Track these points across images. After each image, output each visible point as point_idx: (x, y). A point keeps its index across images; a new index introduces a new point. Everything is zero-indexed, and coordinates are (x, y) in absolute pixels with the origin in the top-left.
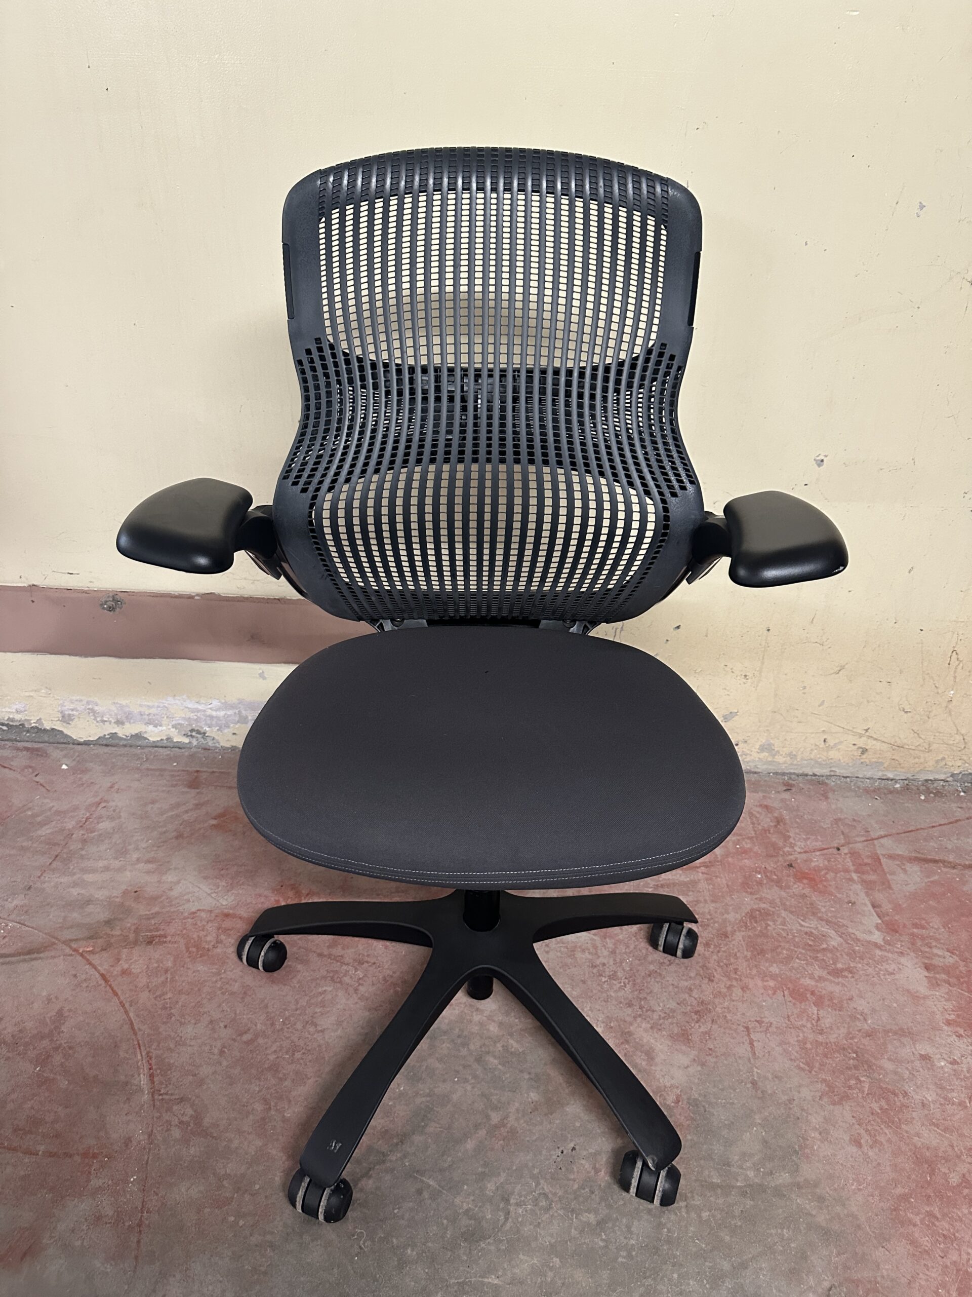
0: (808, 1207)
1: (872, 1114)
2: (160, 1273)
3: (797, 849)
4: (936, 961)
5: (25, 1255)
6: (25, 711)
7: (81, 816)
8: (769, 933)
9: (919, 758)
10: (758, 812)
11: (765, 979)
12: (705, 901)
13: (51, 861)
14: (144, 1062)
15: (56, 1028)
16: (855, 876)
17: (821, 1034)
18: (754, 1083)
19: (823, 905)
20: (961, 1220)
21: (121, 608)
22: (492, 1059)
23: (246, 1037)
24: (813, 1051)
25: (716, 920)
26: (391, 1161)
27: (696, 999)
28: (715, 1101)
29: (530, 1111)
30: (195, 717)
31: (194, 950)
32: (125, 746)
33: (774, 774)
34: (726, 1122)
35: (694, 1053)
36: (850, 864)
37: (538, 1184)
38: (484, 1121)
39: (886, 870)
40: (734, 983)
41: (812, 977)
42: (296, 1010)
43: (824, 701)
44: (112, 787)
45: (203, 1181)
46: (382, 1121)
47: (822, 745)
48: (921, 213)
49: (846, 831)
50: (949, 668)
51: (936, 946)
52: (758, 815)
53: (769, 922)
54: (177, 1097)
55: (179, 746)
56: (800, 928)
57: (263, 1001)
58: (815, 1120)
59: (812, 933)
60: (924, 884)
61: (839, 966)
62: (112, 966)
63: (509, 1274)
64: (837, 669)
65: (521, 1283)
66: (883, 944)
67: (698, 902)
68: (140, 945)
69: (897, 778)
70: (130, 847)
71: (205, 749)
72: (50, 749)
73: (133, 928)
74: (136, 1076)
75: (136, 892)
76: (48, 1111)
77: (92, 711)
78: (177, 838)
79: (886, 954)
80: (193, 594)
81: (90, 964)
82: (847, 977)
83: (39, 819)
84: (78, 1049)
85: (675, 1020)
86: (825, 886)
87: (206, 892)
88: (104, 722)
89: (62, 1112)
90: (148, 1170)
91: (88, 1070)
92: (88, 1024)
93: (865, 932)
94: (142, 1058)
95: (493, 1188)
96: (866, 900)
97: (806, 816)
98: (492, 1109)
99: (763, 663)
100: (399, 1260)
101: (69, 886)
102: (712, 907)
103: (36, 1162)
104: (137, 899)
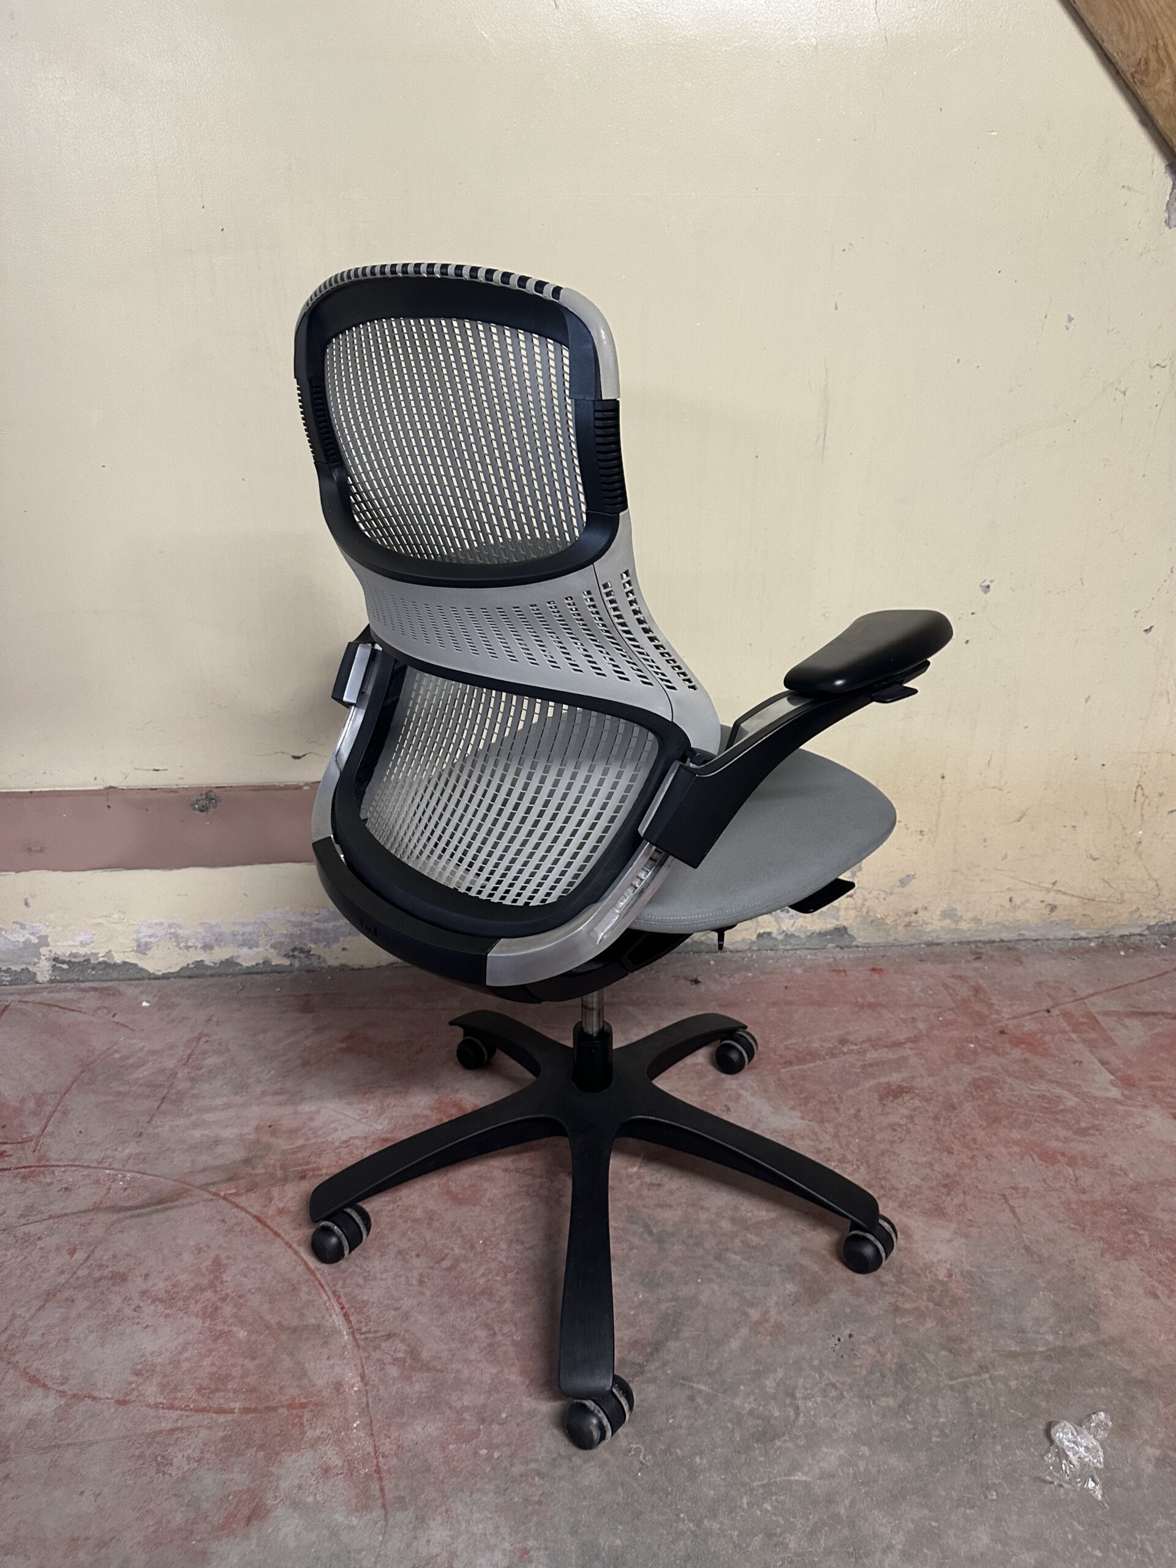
0: (1120, 1363)
1: (1161, 1265)
2: (417, 1518)
3: (1003, 1015)
5: (249, 1519)
6: (92, 942)
7: (181, 1053)
8: (999, 1101)
9: (1112, 910)
10: (953, 983)
11: (1008, 1145)
12: (921, 1076)
13: (158, 1103)
14: (332, 1302)
15: (216, 1277)
16: (1074, 1036)
17: (1084, 1193)
18: (1027, 1249)
19: (1048, 1067)
21: (215, 807)
22: (733, 1256)
23: (446, 1263)
24: (1080, 1211)
25: (939, 1093)
26: (651, 1371)
27: (939, 1173)
28: (990, 1270)
29: (791, 1303)
30: (299, 932)
32: (212, 976)
33: (958, 943)
34: (1009, 1290)
35: (953, 1226)
36: (1064, 1024)
37: (822, 1375)
38: (743, 1318)
39: (1106, 1027)
40: (976, 1152)
41: (1057, 1138)
42: (496, 1229)
43: (1006, 854)
44: (209, 1020)
45: (439, 1416)
46: (628, 1332)
47: (1008, 905)
48: (1070, 325)
49: (1052, 992)
50: (1135, 806)
52: (954, 986)
53: (998, 1090)
54: (382, 1333)
55: (278, 970)
56: (1030, 1092)
57: (453, 1225)
58: (1103, 1277)
59: (1045, 1096)
60: (1149, 1038)
61: (1083, 1125)
62: (265, 1206)
63: (816, 1469)
64: (1018, 816)
65: (833, 1476)
66: (1123, 1098)
67: (913, 1077)
68: (293, 1181)
69: (1091, 936)
70: (250, 1081)
71: (309, 971)
72: (122, 987)
73: (278, 1164)
74: (328, 1317)
75: (270, 1126)
76: (234, 1366)
77: (176, 936)
78: (303, 1065)
79: (1129, 1108)
80: (302, 784)
81: (237, 1206)
82: (1094, 1135)
83: (131, 1061)
84: (250, 1296)
85: (923, 1196)
86: (1045, 1049)
87: (354, 1118)
88: (188, 948)
89: (250, 1365)
90: (372, 1413)
91: (268, 1317)
92: (254, 1270)
93: (1100, 1089)
94: (329, 1298)
95: (774, 1385)
96: (1093, 1058)
97: (1004, 983)
98: (748, 1306)
99: (939, 815)
100: (689, 1470)
101: (188, 1128)
102: (930, 1080)
103: (233, 1421)
104: (274, 1133)
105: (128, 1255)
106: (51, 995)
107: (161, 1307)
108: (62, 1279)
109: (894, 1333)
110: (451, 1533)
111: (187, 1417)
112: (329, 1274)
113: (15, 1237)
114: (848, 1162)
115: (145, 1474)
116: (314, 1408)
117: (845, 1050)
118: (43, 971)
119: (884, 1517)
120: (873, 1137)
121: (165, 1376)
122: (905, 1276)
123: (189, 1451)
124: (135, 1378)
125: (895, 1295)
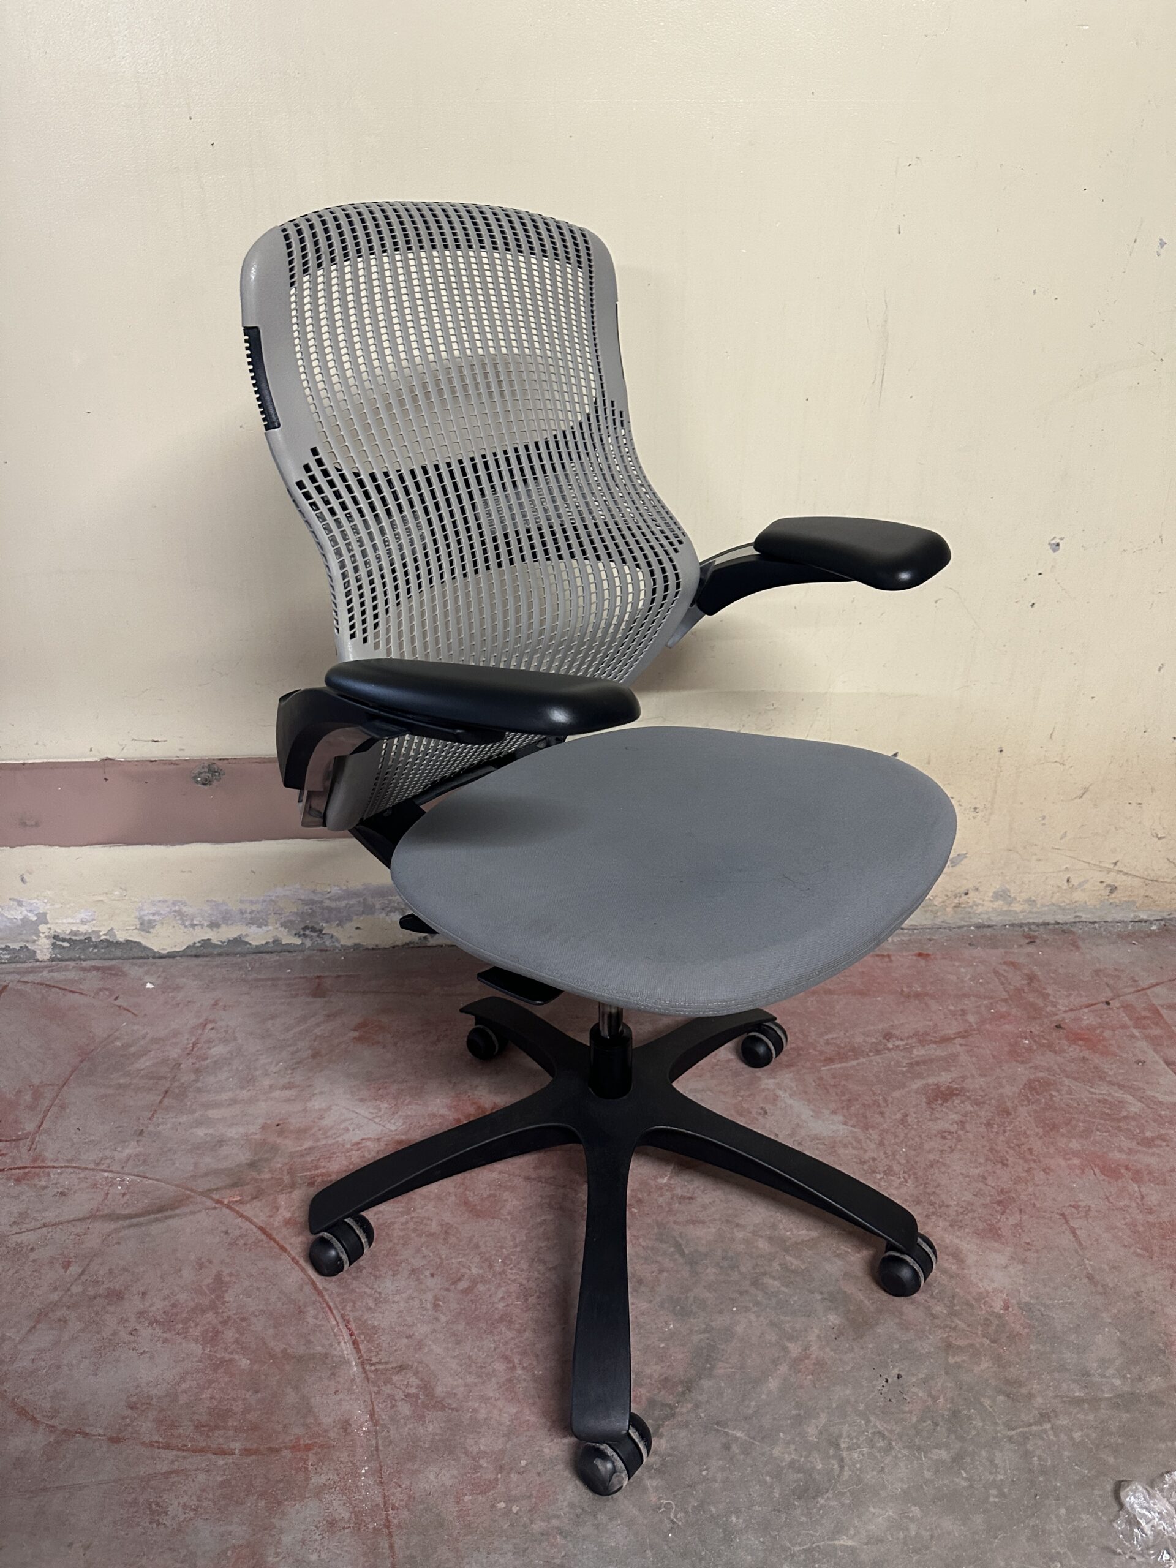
3: (1059, 1007)
6: (93, 920)
7: (186, 1042)
8: (1057, 1105)
10: (1005, 970)
11: (1067, 1157)
12: (973, 1076)
13: (160, 1098)
14: (341, 1327)
15: (218, 1297)
16: (1136, 1032)
17: (1150, 1213)
18: (1090, 1277)
19: (1109, 1067)
21: (218, 780)
22: (771, 1281)
23: (463, 1285)
24: (1147, 1234)
25: (992, 1096)
26: (682, 1414)
27: (993, 1187)
28: (1050, 1302)
29: (834, 1336)
30: (310, 911)
32: (220, 955)
33: (1010, 925)
34: (1071, 1326)
35: (1009, 1250)
36: (1126, 1020)
37: (868, 1422)
38: (782, 1353)
39: (1169, 1021)
40: (1033, 1165)
41: (1121, 1150)
42: (516, 1246)
43: (1066, 832)
44: (216, 1004)
45: (453, 1462)
46: (658, 1368)
47: (1065, 886)
48: (1162, 251)
49: (1111, 982)
52: (1006, 974)
53: (1054, 1093)
54: (394, 1365)
55: (289, 949)
56: (1090, 1096)
57: (471, 1239)
59: (1106, 1100)
61: (1148, 1134)
62: (271, 1216)
63: (863, 1532)
64: (1079, 793)
65: (882, 1541)
67: (964, 1078)
68: (299, 1188)
69: (1152, 918)
70: (258, 1073)
71: (322, 951)
72: (126, 967)
73: (286, 1168)
74: (336, 1345)
75: (278, 1125)
76: (235, 1400)
77: (180, 913)
78: (314, 1056)
81: (242, 1216)
82: (1161, 1146)
83: (132, 1050)
84: (254, 1320)
85: (976, 1215)
86: (1106, 1047)
87: (366, 1118)
88: (193, 926)
89: (252, 1398)
90: (381, 1457)
91: (271, 1345)
92: (258, 1289)
93: (1165, 1093)
94: (338, 1323)
95: (815, 1432)
96: (1157, 1058)
97: (1060, 970)
98: (788, 1339)
99: (995, 791)
100: (725, 1530)
101: (191, 1127)
102: (982, 1081)
103: (233, 1463)
104: (281, 1133)
105: (125, 1270)
106: (51, 974)
107: (158, 1331)
108: (55, 1297)
109: (947, 1373)
111: (185, 1458)
112: (339, 1295)
113: (7, 1247)
114: (895, 1174)
115: (138, 1525)
116: (319, 1450)
117: (890, 1046)
118: (43, 949)
120: (921, 1146)
121: (162, 1410)
122: (957, 1308)
123: (186, 1498)
124: (130, 1411)
125: (947, 1329)
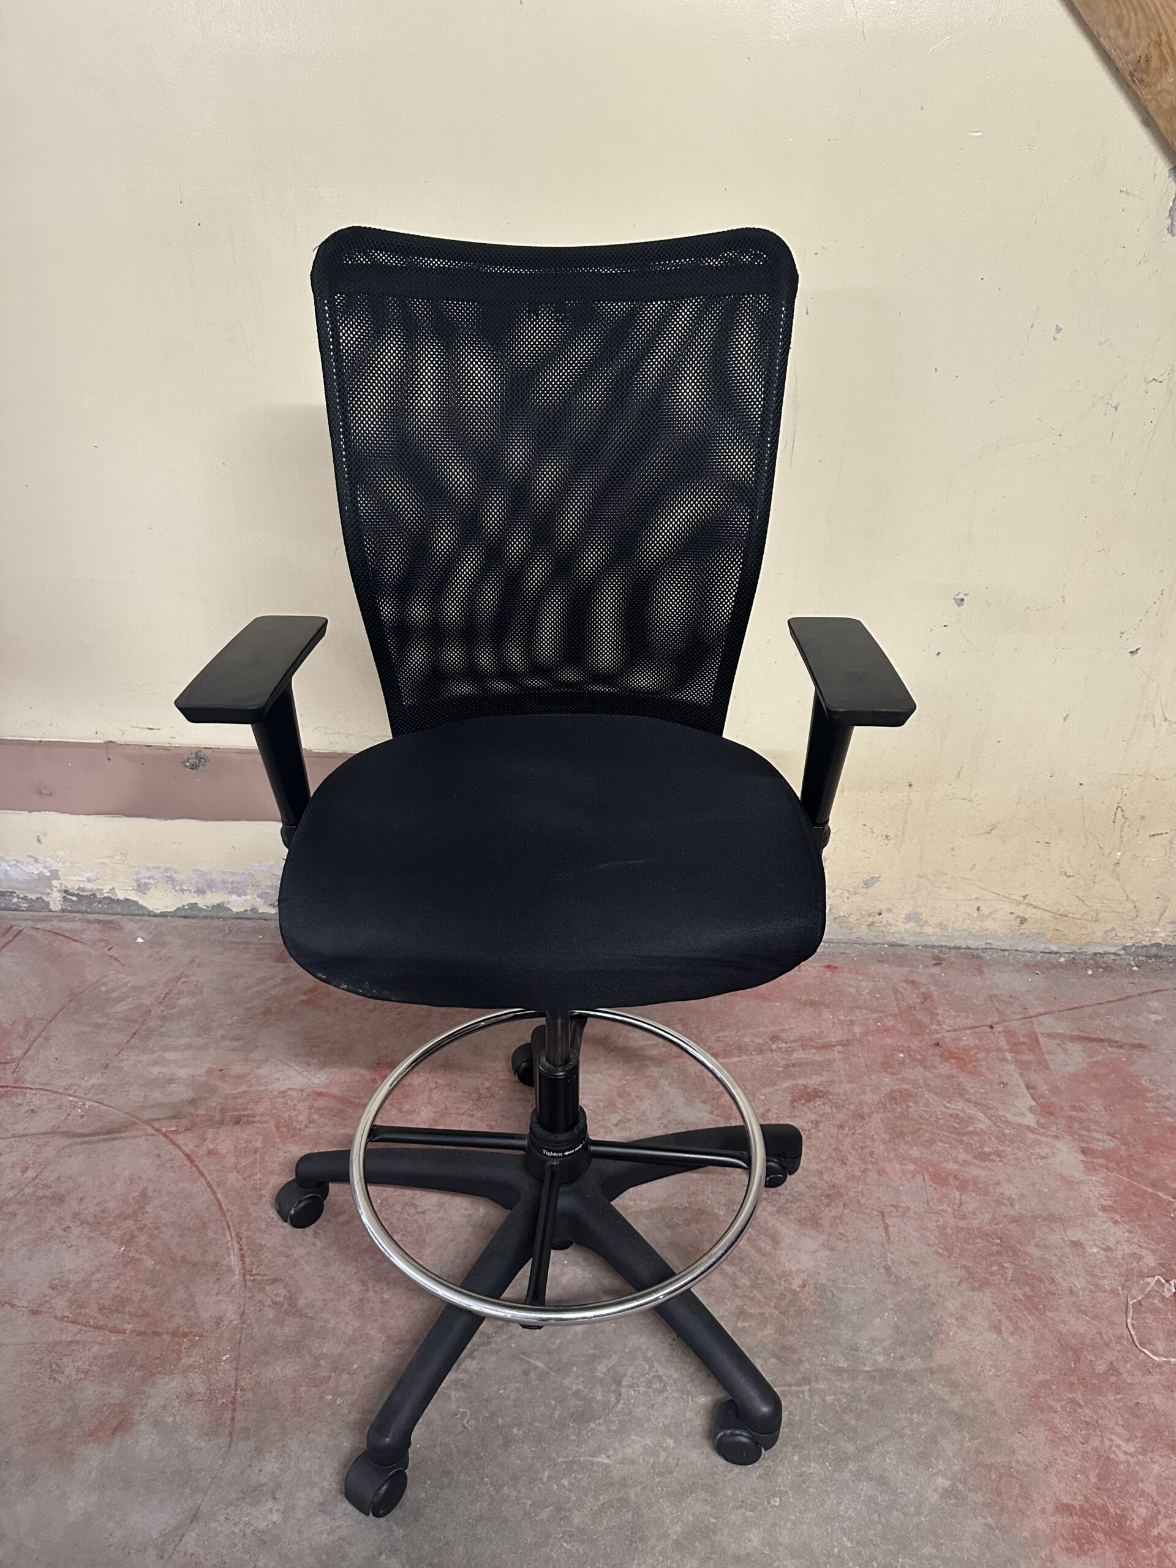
0: (940, 1392)
1: (1015, 1300)
2: (256, 1449)
3: (944, 1026)
4: (1093, 1146)
5: (115, 1430)
6: (97, 879)
7: (160, 992)
8: (910, 1116)
10: (903, 988)
11: (904, 1162)
12: (841, 1081)
13: (128, 1038)
14: (234, 1242)
15: (140, 1208)
16: (1009, 1056)
17: (962, 1219)
18: (887, 1269)
19: (971, 1086)
20: (1105, 1408)
21: (204, 766)
23: (342, 1218)
24: (954, 1236)
25: (853, 1101)
26: (496, 1343)
27: (827, 1182)
31: (285, 1130)
32: (205, 917)
33: (922, 946)
34: (856, 1308)
35: (823, 1238)
36: (1003, 1044)
37: (652, 1367)
39: (1045, 1049)
40: (870, 1166)
41: (955, 1160)
43: (975, 864)
44: (192, 962)
45: (298, 1359)
47: (976, 914)
48: (1058, 336)
49: (1002, 1007)
50: (1114, 828)
51: (1095, 1130)
52: (903, 991)
53: (911, 1104)
54: (270, 1277)
55: (264, 918)
56: (944, 1110)
58: (952, 1305)
59: (958, 1115)
60: (1086, 1065)
61: (987, 1149)
62: (198, 1146)
63: (620, 1454)
64: (988, 828)
65: (633, 1463)
66: (1036, 1127)
67: (832, 1082)
68: (227, 1125)
69: (1062, 951)
70: (214, 1024)
72: (124, 922)
73: (219, 1107)
74: (226, 1256)
75: (221, 1070)
76: (135, 1291)
77: (171, 879)
78: (264, 1014)
79: (1039, 1137)
81: (174, 1143)
82: (994, 1161)
83: (114, 995)
84: (164, 1229)
85: (803, 1204)
86: (975, 1067)
87: (296, 1071)
88: (183, 891)
89: (149, 1291)
90: (242, 1349)
91: (174, 1251)
92: (174, 1204)
93: (1016, 1114)
94: (232, 1238)
95: (604, 1370)
96: (1020, 1081)
97: (956, 993)
99: (906, 822)
100: (505, 1439)
101: (149, 1065)
102: (847, 1087)
103: (123, 1340)
104: (222, 1078)
105: (71, 1178)
106: (61, 923)
107: (87, 1230)
108: (10, 1194)
110: (281, 1466)
112: (238, 1216)
115: (39, 1378)
116: (194, 1338)
117: (774, 1047)
118: (55, 901)
119: (668, 1507)
121: (76, 1293)
122: (760, 1282)
123: (80, 1363)
124: (50, 1291)
125: (745, 1299)
